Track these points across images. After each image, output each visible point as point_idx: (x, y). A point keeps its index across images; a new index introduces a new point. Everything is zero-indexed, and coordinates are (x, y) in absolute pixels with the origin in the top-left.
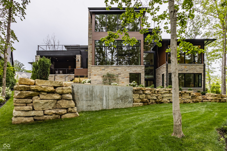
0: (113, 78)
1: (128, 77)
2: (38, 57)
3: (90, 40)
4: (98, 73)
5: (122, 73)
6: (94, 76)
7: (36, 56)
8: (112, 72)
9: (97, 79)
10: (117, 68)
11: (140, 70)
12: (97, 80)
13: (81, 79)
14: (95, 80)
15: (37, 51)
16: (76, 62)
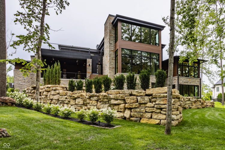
16: (87, 67)
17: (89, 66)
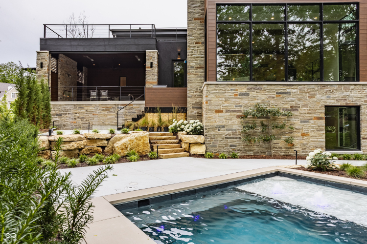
0: (275, 120)
1: (320, 118)
2: (44, 54)
3: (193, 6)
4: (226, 104)
5: (303, 106)
6: (214, 114)
7: (38, 53)
8: (272, 102)
9: (224, 124)
10: (288, 91)
11: (359, 95)
12: (224, 127)
13: (165, 117)
14: (219, 128)
15: (41, 39)
16: (147, 69)
17: (151, 66)
